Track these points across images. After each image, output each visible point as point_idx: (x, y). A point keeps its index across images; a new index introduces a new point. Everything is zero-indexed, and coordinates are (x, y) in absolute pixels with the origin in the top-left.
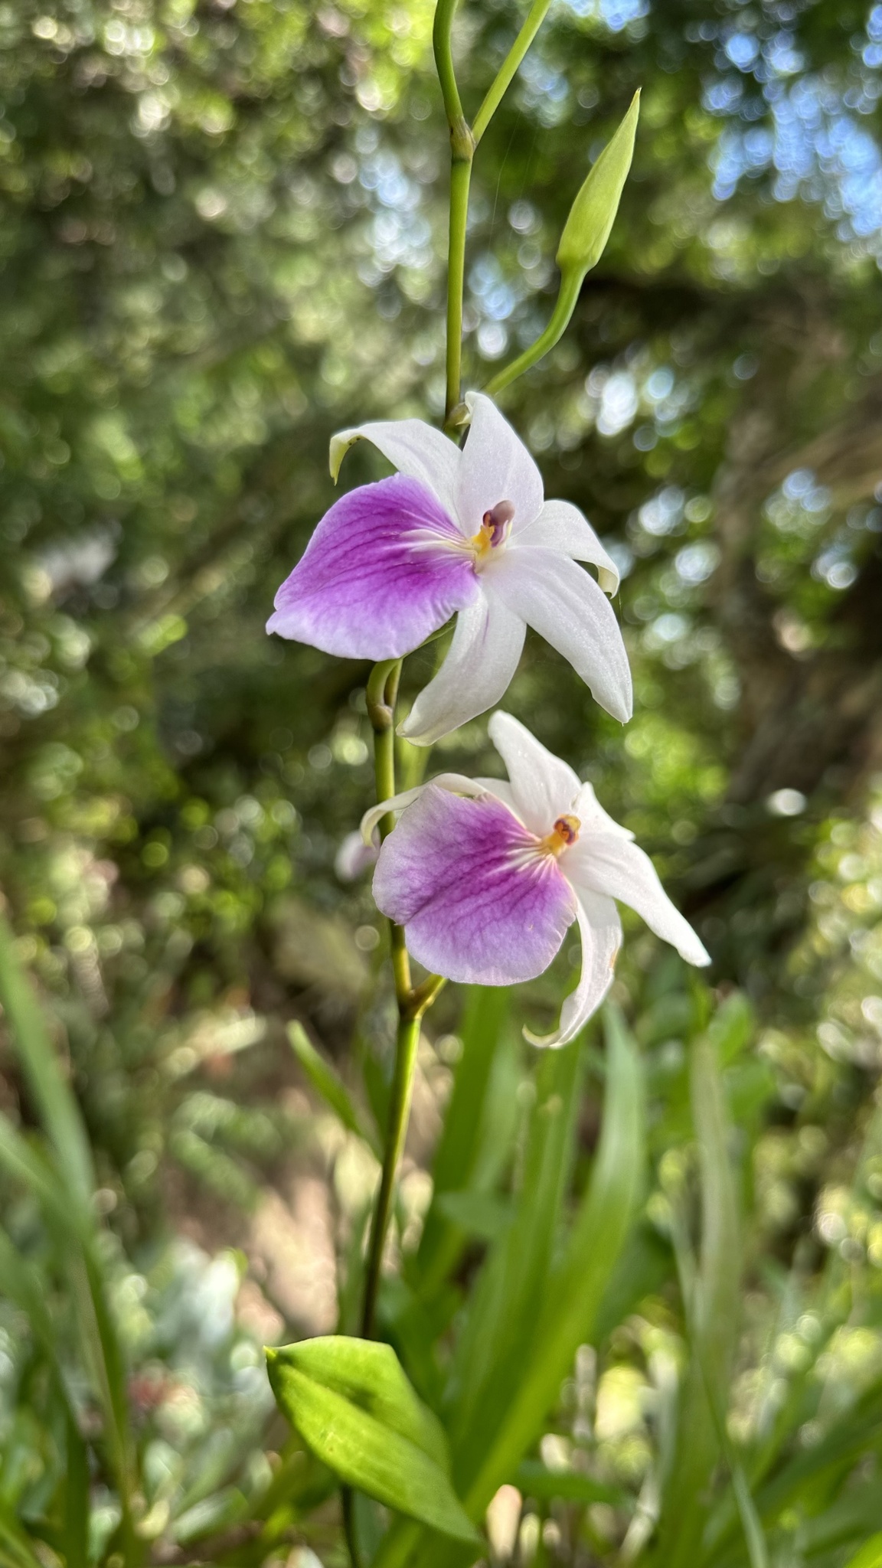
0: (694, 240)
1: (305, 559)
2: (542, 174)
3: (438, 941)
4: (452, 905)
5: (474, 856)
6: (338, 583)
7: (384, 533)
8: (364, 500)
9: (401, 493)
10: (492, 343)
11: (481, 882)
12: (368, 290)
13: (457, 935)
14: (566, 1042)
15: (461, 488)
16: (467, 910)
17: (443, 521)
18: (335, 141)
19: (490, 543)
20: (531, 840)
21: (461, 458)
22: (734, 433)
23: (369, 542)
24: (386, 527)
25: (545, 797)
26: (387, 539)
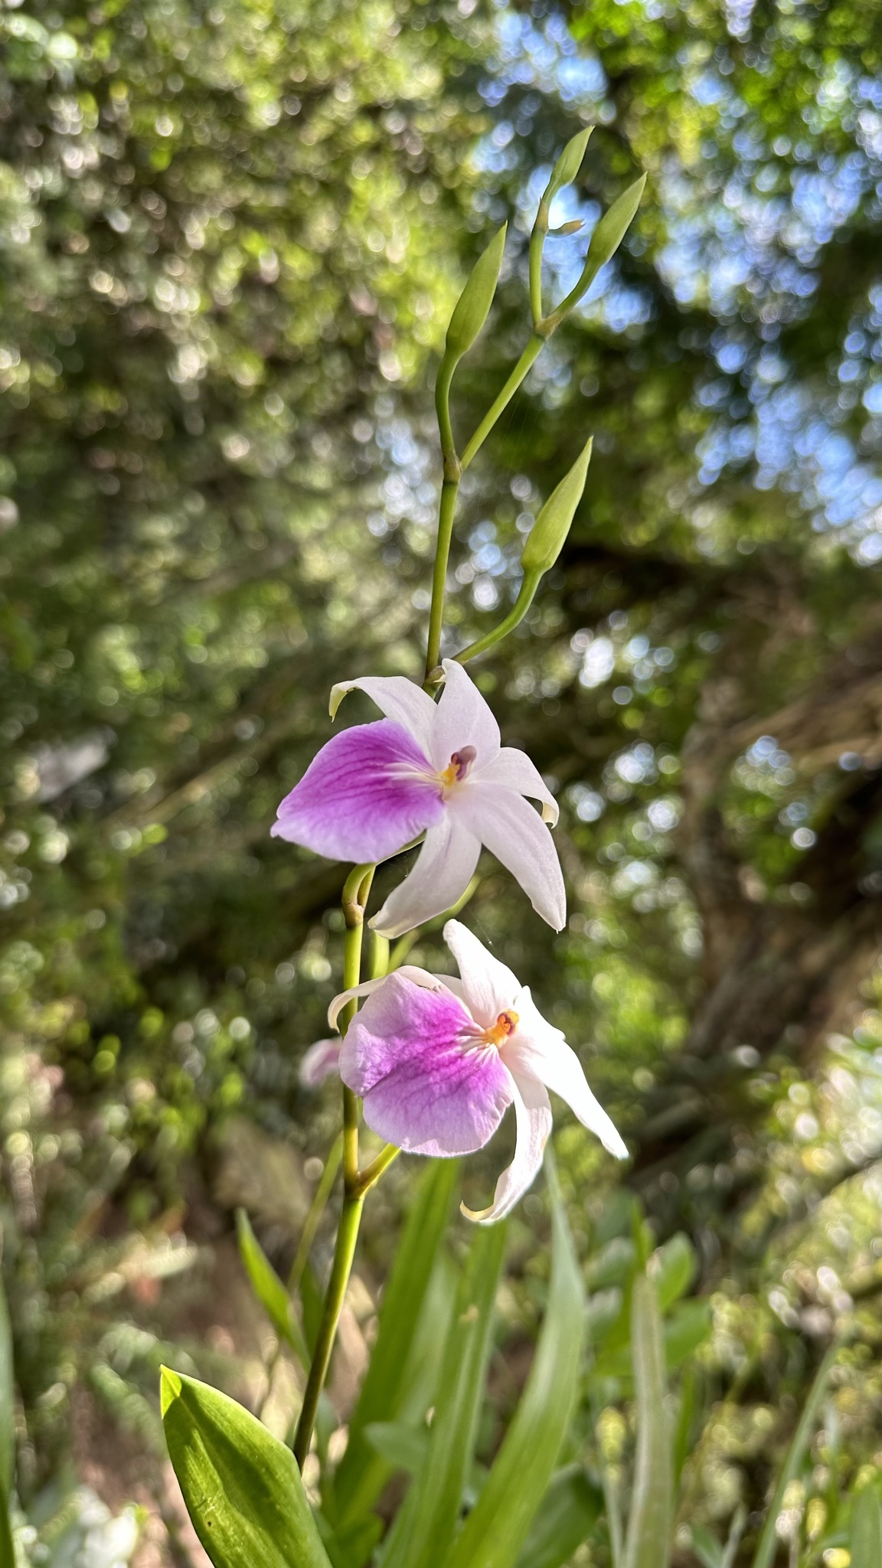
0: (679, 517)
1: (306, 779)
2: (542, 450)
3: (391, 1114)
4: (406, 1082)
5: (428, 1039)
6: (332, 800)
7: (371, 763)
8: (357, 737)
9: (387, 734)
10: (485, 597)
11: (432, 1062)
12: (374, 539)
13: (409, 1107)
14: (498, 1218)
15: (435, 734)
16: (420, 1086)
17: (419, 758)
18: (356, 406)
19: (455, 778)
20: (477, 1030)
21: (436, 711)
22: (706, 694)
23: (360, 770)
24: (373, 759)
25: (490, 994)
26: (374, 768)
